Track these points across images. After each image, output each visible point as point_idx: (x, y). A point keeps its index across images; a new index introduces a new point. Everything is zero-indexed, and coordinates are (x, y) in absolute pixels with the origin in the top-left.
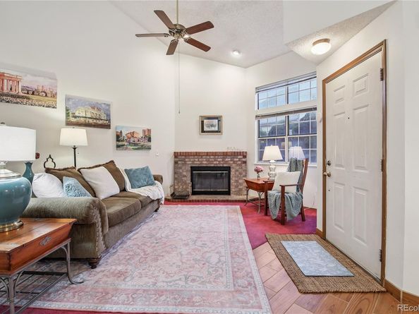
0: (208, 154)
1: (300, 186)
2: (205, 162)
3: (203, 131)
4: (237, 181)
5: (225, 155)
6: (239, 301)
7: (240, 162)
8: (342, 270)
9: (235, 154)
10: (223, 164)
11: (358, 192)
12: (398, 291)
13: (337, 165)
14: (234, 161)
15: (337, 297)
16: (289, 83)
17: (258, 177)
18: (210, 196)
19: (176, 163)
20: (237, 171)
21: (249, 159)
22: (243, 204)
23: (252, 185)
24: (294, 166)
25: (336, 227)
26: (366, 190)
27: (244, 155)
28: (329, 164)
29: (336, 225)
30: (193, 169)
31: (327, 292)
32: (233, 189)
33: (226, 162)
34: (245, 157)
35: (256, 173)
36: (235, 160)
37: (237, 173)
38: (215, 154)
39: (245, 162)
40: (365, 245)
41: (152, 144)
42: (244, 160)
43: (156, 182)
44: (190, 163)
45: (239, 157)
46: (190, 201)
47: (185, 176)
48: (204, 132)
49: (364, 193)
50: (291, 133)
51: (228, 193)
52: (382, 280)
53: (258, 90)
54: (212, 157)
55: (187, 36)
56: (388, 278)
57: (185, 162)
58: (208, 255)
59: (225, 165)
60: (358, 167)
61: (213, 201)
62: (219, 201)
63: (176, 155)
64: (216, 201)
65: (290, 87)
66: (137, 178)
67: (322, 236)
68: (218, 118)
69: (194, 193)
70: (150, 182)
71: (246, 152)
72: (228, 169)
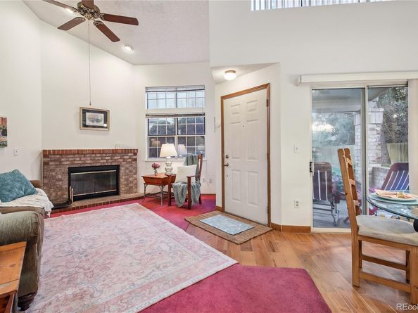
0: (93, 152)
1: (198, 177)
2: (89, 162)
3: (85, 126)
4: (127, 180)
5: (114, 152)
6: (211, 263)
7: (130, 160)
8: (248, 226)
9: (126, 152)
10: (111, 163)
11: (251, 174)
12: (280, 226)
13: (233, 158)
14: (124, 159)
15: (256, 240)
16: (178, 89)
17: (156, 172)
18: (100, 199)
19: (46, 164)
20: (127, 169)
21: (139, 157)
22: (141, 201)
23: (150, 180)
24: (190, 161)
25: (234, 201)
26: (257, 172)
27: (135, 152)
28: (227, 157)
29: (234, 199)
30: (71, 170)
31: (250, 239)
32: (122, 188)
33: (115, 160)
34: (135, 154)
35: (152, 169)
36: (125, 157)
37: (127, 171)
38: (102, 152)
39: (135, 160)
40: (256, 206)
41: (9, 139)
42: (134, 157)
43: (37, 189)
44: (67, 163)
45: (130, 154)
46: (74, 209)
47: (60, 180)
48: (87, 126)
49: (256, 174)
50: (179, 133)
51: (117, 193)
52: (270, 224)
53: (148, 90)
54: (98, 155)
55: (99, 19)
56: (273, 221)
57: (61, 162)
58: (156, 246)
59: (113, 164)
60: (250, 158)
61: (104, 204)
62: (111, 202)
63: (46, 154)
64: (108, 203)
65: (178, 93)
66: (9, 187)
67: (222, 210)
68: (105, 113)
69: (76, 199)
70: (29, 190)
71: (137, 150)
72: (117, 168)
